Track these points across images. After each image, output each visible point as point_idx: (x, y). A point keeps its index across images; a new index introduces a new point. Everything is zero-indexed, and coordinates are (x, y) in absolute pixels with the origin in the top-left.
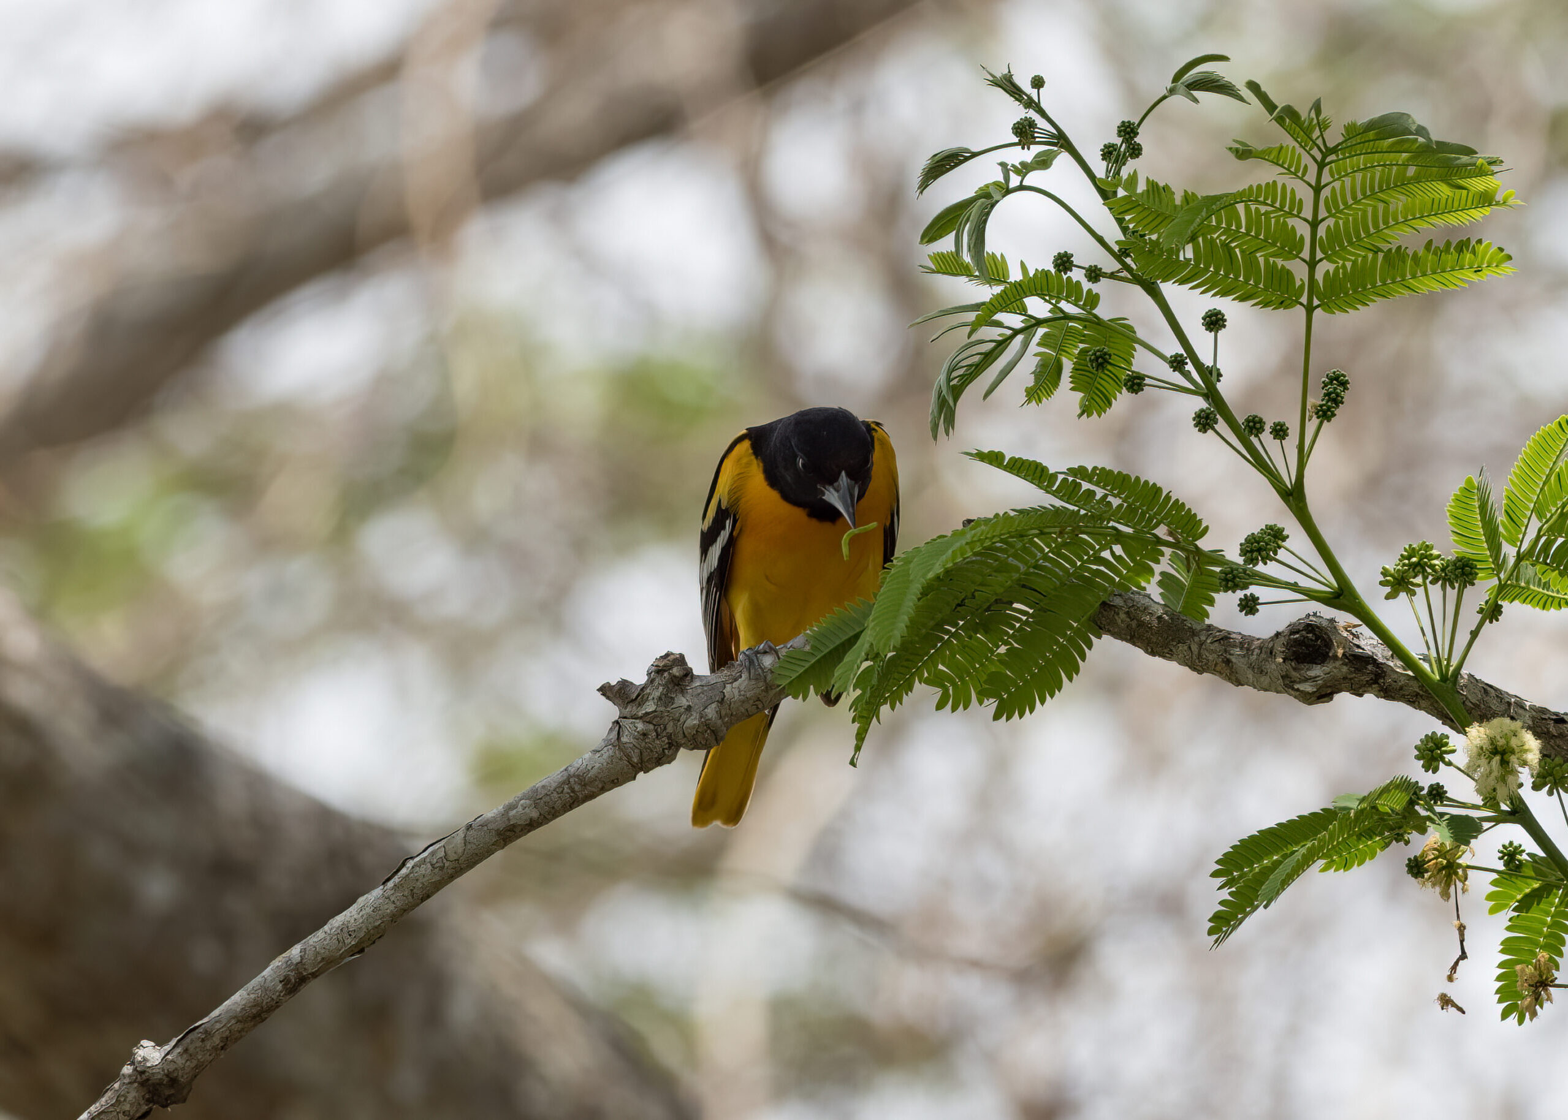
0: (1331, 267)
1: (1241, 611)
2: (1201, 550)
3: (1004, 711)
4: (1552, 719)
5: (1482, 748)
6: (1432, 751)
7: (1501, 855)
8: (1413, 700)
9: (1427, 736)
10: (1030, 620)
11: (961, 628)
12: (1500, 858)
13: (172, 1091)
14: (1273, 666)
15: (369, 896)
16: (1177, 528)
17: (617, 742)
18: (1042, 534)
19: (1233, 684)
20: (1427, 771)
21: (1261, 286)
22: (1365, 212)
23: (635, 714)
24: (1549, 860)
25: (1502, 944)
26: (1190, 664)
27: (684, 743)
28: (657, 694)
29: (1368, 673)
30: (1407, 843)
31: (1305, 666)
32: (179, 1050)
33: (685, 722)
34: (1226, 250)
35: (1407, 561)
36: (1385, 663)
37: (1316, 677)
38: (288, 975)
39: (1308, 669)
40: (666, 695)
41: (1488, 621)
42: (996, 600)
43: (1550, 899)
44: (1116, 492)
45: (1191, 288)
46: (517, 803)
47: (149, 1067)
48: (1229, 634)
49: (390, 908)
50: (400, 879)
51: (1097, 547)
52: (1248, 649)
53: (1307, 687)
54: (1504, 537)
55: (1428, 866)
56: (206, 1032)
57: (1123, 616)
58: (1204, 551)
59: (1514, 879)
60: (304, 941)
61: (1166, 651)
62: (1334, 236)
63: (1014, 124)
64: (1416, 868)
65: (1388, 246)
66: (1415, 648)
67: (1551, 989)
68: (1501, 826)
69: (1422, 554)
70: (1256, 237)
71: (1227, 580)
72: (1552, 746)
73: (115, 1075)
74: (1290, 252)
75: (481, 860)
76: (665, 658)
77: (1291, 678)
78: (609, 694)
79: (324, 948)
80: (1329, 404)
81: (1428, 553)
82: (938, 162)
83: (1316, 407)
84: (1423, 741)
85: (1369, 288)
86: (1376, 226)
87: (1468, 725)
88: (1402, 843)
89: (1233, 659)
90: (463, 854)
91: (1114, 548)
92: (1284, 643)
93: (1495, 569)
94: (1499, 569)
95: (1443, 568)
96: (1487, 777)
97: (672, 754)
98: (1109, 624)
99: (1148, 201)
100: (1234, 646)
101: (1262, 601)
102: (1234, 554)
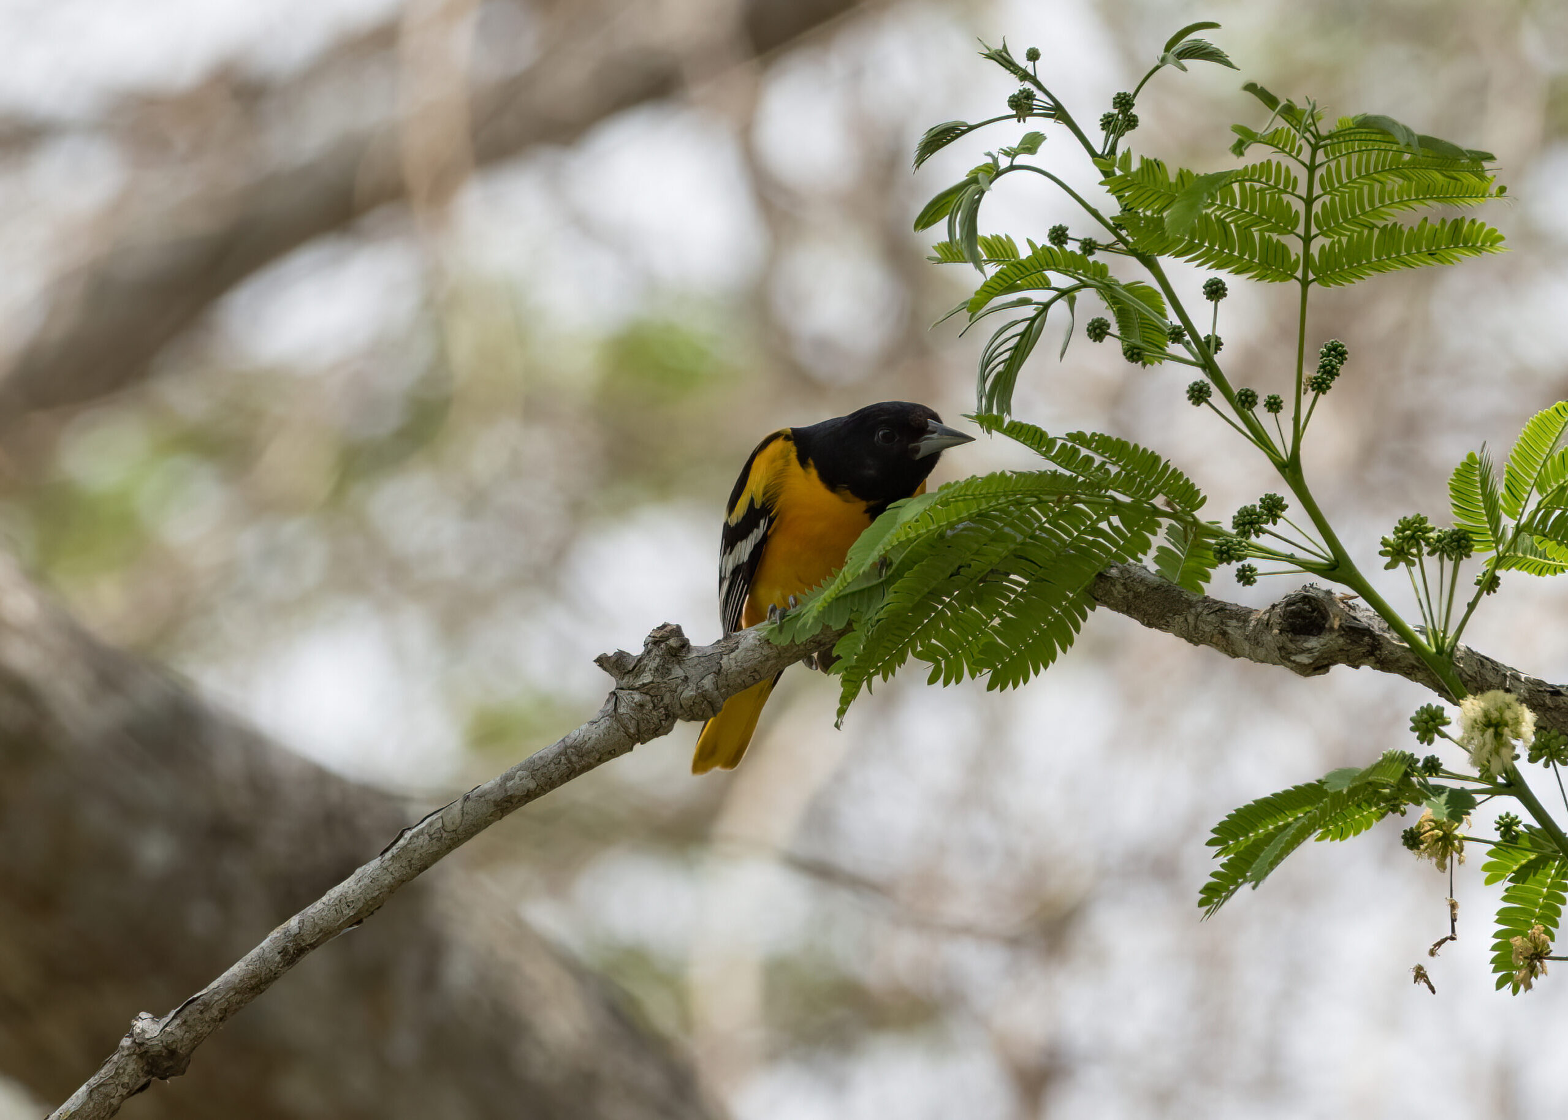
0: (1327, 242)
1: (1239, 581)
2: (1199, 520)
3: (998, 682)
4: (1548, 692)
5: (1475, 721)
6: (1427, 723)
7: (1498, 825)
8: (1410, 672)
9: (1422, 708)
10: (1024, 591)
11: (956, 598)
12: (1497, 829)
13: (171, 1063)
14: (1270, 638)
15: (367, 867)
16: (1175, 497)
17: (614, 713)
18: (1040, 503)
19: (1229, 655)
20: (1421, 743)
21: (1256, 261)
22: (1360, 190)
23: (632, 685)
24: (1545, 832)
25: (1498, 914)
26: (1186, 636)
27: (682, 715)
28: (653, 665)
29: (1364, 645)
30: (1403, 813)
31: (1301, 638)
32: (177, 1021)
33: (682, 693)
34: (1220, 225)
35: (1400, 534)
36: (1381, 635)
37: (1312, 649)
38: (287, 946)
39: (1305, 641)
40: (663, 666)
41: (1485, 592)
42: (992, 570)
43: (1546, 870)
44: (1114, 459)
45: (1187, 261)
46: (515, 773)
47: (148, 1039)
48: (1225, 605)
49: (388, 879)
50: (398, 850)
51: (1095, 517)
52: (1245, 621)
53: (1304, 658)
54: (1504, 510)
55: (1425, 837)
56: (205, 1003)
57: (1119, 587)
58: (1201, 521)
59: (1510, 850)
60: (302, 912)
61: (1162, 622)
62: (1329, 213)
63: (1010, 97)
64: (1412, 840)
65: (1384, 223)
66: (1412, 620)
67: (1545, 961)
68: (1497, 798)
69: (1416, 527)
70: (1251, 214)
71: (1222, 553)
72: (1548, 719)
73: (114, 1048)
74: (1285, 228)
75: (478, 831)
76: (662, 630)
77: (1287, 649)
78: (605, 665)
79: (323, 919)
80: (1324, 376)
81: (1422, 526)
82: (934, 136)
83: (1310, 379)
84: (1419, 713)
85: (1364, 262)
86: (1371, 203)
87: (1463, 696)
88: (1398, 814)
89: (1229, 630)
90: (460, 825)
91: (1112, 518)
92: (1280, 616)
93: (1493, 542)
94: (1497, 542)
95: (1439, 540)
96: (1481, 749)
97: (668, 726)
98: (1105, 595)
99: (1143, 179)
100: (1231, 618)
101: (1259, 572)
102: (1227, 526)
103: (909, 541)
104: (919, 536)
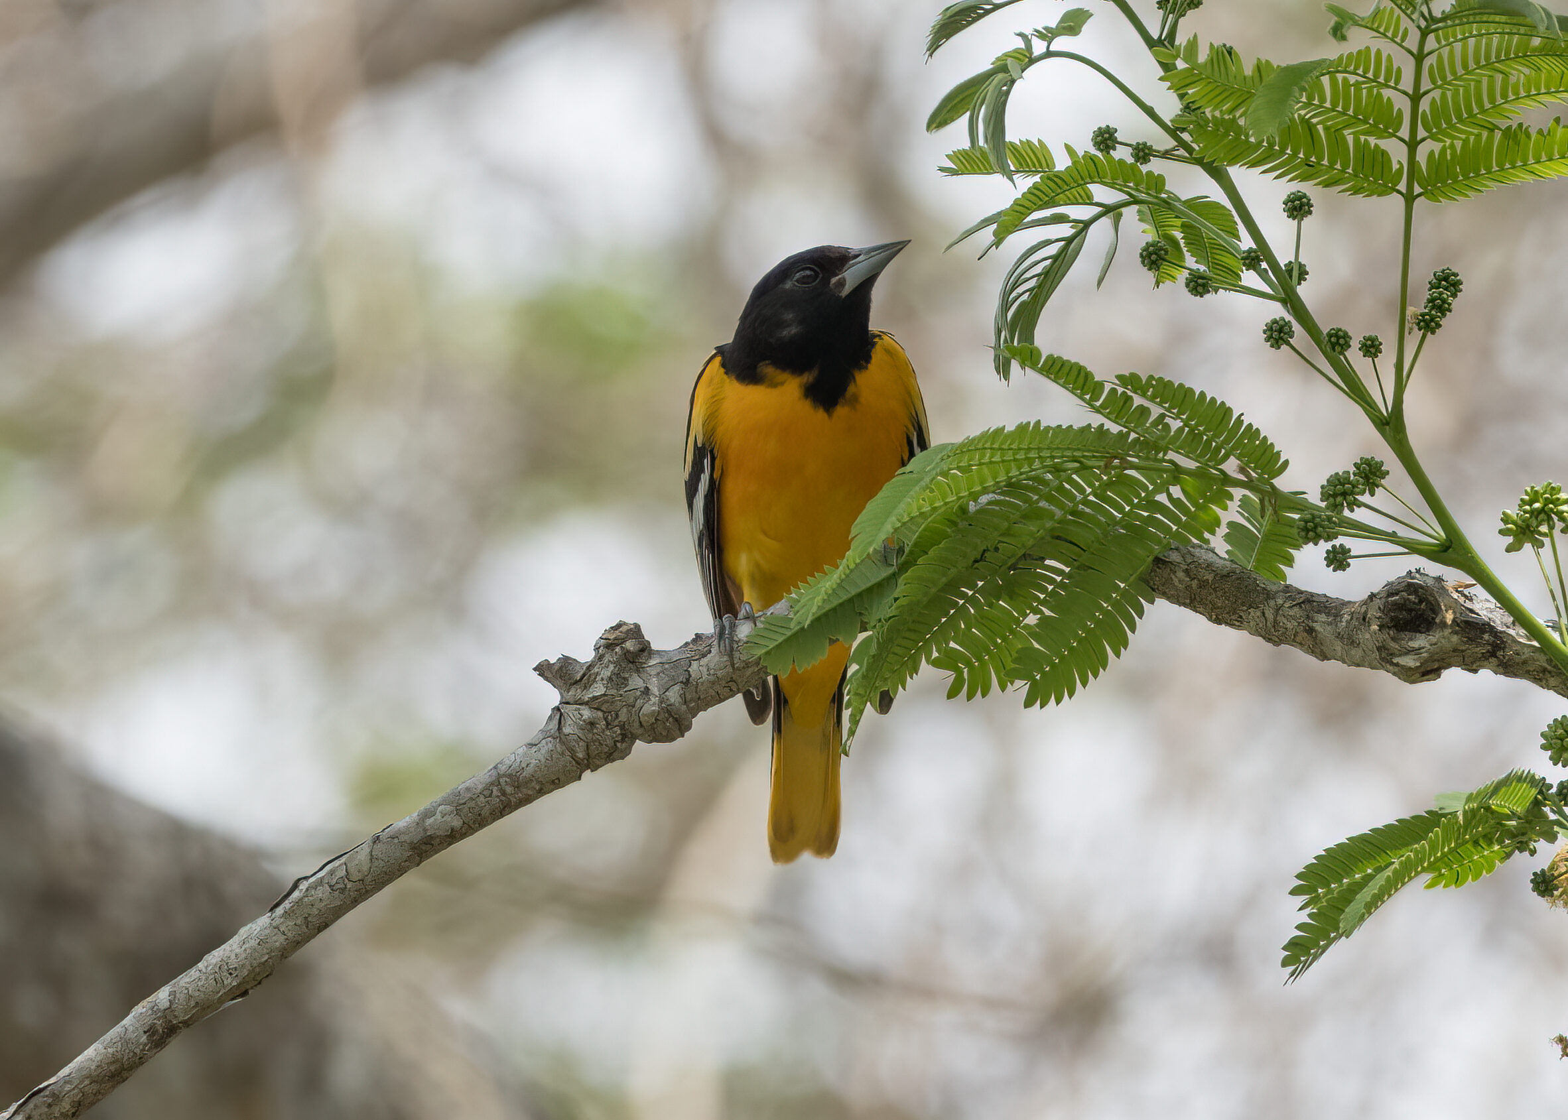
0: (1437, 147)
1: (1328, 566)
2: (1280, 490)
3: (1037, 696)
6: (1562, 740)
8: (1540, 677)
9: (1555, 720)
10: (1065, 581)
11: (981, 591)
14: (1367, 636)
15: (253, 926)
16: (1250, 461)
17: (557, 734)
18: (1083, 469)
19: (1316, 657)
20: (1555, 764)
21: (1350, 169)
22: (1478, 83)
23: (580, 698)
26: (1263, 633)
27: (641, 734)
28: (606, 673)
29: (1484, 644)
30: (1533, 852)
31: (1406, 635)
32: (20, 1117)
33: (642, 708)
34: (1306, 127)
35: (1527, 507)
36: (1505, 632)
37: (1420, 649)
38: (155, 1024)
39: (1411, 639)
40: (618, 675)
42: (1024, 555)
44: (1175, 411)
45: (1263, 172)
46: (435, 809)
49: (279, 941)
50: (291, 905)
51: (1151, 488)
52: (1336, 615)
53: (1409, 661)
55: (1560, 882)
56: (53, 1095)
57: (1181, 574)
58: (1283, 492)
60: (173, 982)
61: (1233, 617)
62: (1440, 111)
64: (1544, 884)
65: (1508, 123)
66: (1541, 613)
69: (1546, 499)
70: (1344, 113)
71: (1307, 530)
74: (1386, 130)
75: (391, 881)
76: (616, 630)
77: (1388, 650)
78: (547, 674)
79: (198, 990)
80: (1433, 312)
81: (1554, 497)
82: (951, 17)
83: (1416, 316)
84: (1551, 728)
85: (1483, 171)
86: (1492, 100)
88: (1526, 853)
89: (1317, 627)
90: (369, 874)
91: (1172, 489)
92: (1379, 608)
97: (625, 748)
98: (1165, 586)
99: (1212, 72)
100: (1319, 612)
101: (1353, 553)
102: (1314, 498)
103: (923, 516)
104: (934, 509)
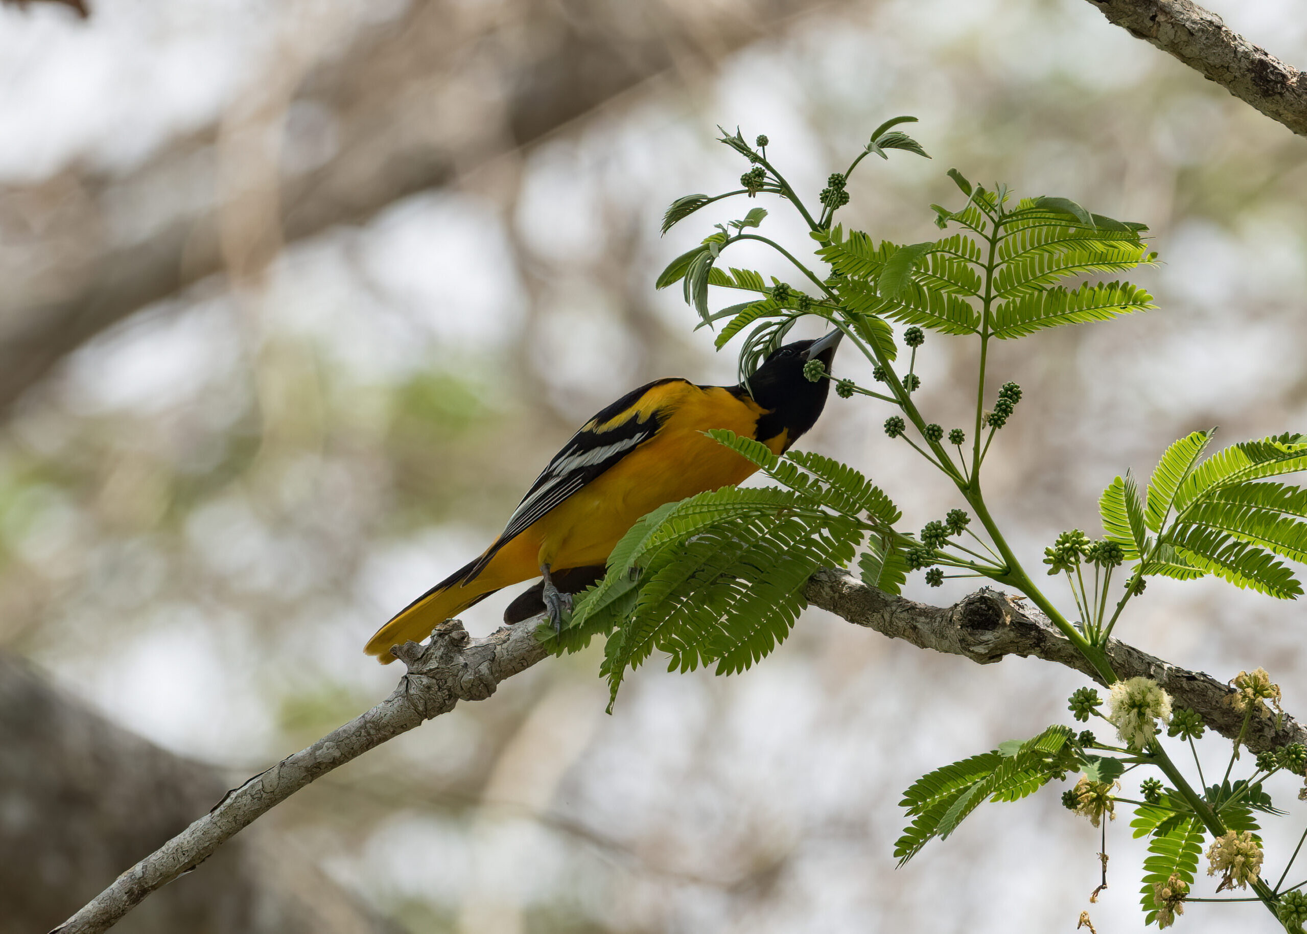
0: (1003, 302)
1: (927, 584)
2: (895, 532)
3: (725, 668)
4: (1185, 677)
5: (1122, 702)
6: (1082, 703)
7: (1143, 789)
8: (1069, 661)
9: (1078, 690)
10: (749, 592)
11: (692, 598)
12: (1142, 792)
14: (953, 632)
15: (200, 822)
16: (875, 512)
17: (405, 694)
18: (763, 516)
19: (918, 646)
20: (1078, 720)
21: (945, 317)
22: (1032, 259)
23: (421, 670)
24: (1182, 795)
25: (1145, 862)
26: (883, 629)
27: (462, 695)
28: (439, 653)
29: (1031, 638)
30: (1064, 779)
31: (979, 632)
33: (462, 677)
34: (916, 287)
35: (1061, 546)
36: (1045, 630)
37: (988, 641)
38: (133, 887)
39: (982, 635)
40: (446, 655)
41: (1133, 593)
42: (722, 574)
43: (1183, 826)
44: (825, 477)
46: (323, 744)
48: (916, 605)
49: (217, 832)
50: (225, 808)
51: (808, 529)
52: (932, 618)
53: (981, 650)
54: (1148, 525)
55: (1081, 799)
57: (827, 589)
58: (897, 533)
59: (1152, 809)
60: (145, 859)
61: (863, 619)
62: (1006, 277)
63: (743, 176)
64: (1071, 800)
65: (1052, 286)
66: (1071, 619)
68: (1141, 766)
69: (1074, 540)
70: (941, 279)
71: (912, 560)
72: (1185, 700)
74: (969, 290)
75: (287, 795)
77: (967, 642)
78: (399, 653)
79: (162, 865)
80: (1000, 414)
81: (1079, 539)
82: (679, 206)
83: (988, 416)
84: (1076, 695)
85: (1035, 319)
86: (1041, 270)
87: (1112, 682)
88: (1059, 779)
89: (919, 626)
90: (277, 787)
91: (823, 531)
92: (961, 613)
93: (1139, 552)
94: (1142, 552)
95: (1094, 550)
96: (1127, 726)
97: (451, 704)
98: (815, 596)
99: (852, 249)
100: (920, 615)
101: (944, 575)
102: (918, 538)
103: (655, 548)
104: (663, 544)
